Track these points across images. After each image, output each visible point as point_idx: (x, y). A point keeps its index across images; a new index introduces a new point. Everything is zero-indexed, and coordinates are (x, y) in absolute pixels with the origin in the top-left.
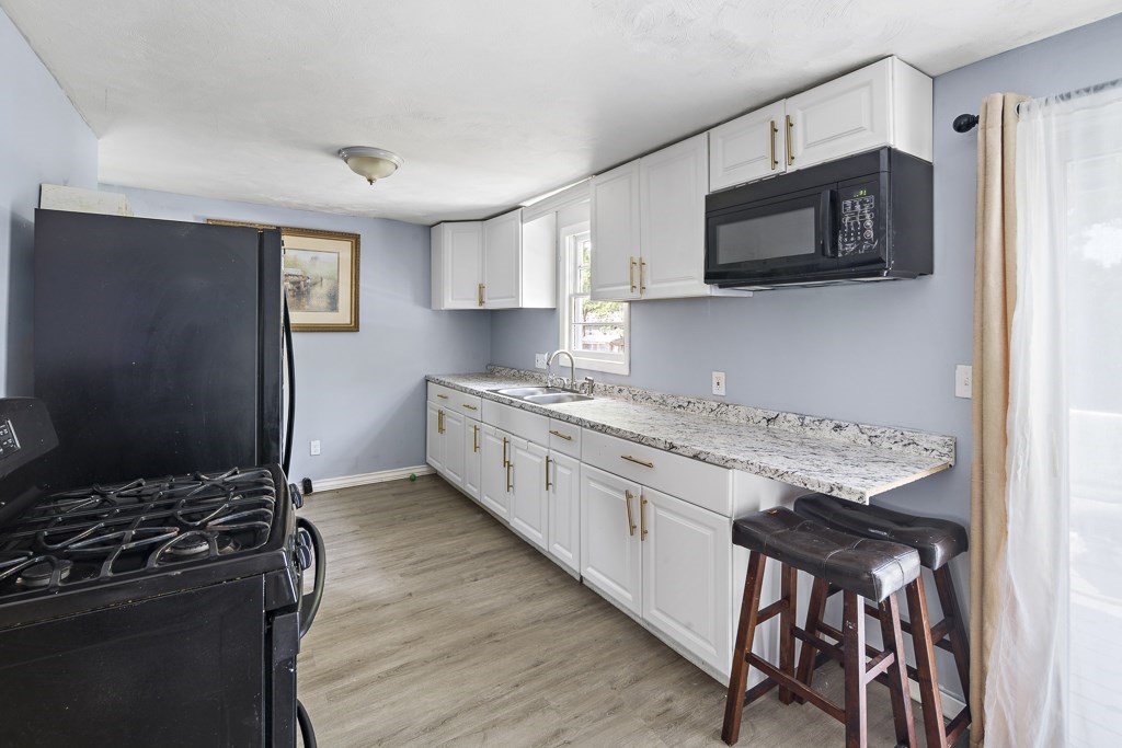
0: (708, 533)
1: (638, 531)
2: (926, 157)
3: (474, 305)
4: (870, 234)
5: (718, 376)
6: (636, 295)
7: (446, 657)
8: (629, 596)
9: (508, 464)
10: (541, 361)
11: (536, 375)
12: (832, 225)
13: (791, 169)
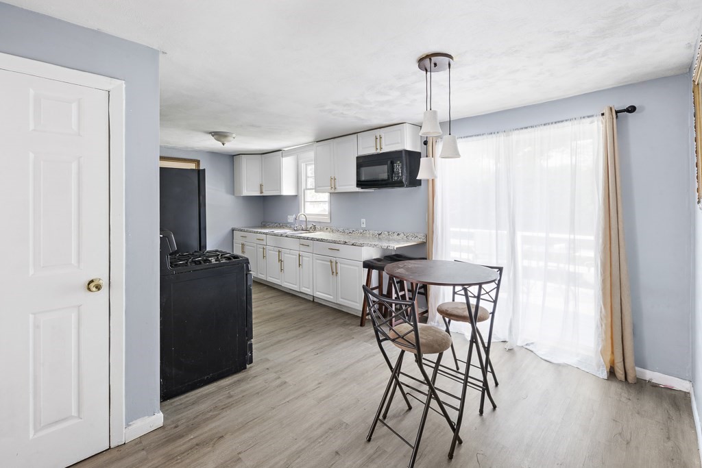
0: (357, 268)
1: (335, 273)
2: (418, 150)
3: (257, 194)
4: (400, 175)
5: (363, 220)
6: (333, 191)
7: (268, 320)
8: (332, 297)
9: (280, 261)
10: (291, 219)
11: (288, 225)
12: (392, 171)
13: (381, 152)
